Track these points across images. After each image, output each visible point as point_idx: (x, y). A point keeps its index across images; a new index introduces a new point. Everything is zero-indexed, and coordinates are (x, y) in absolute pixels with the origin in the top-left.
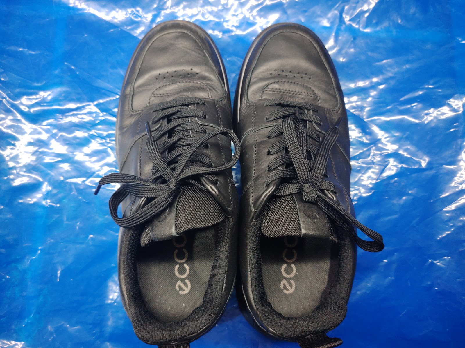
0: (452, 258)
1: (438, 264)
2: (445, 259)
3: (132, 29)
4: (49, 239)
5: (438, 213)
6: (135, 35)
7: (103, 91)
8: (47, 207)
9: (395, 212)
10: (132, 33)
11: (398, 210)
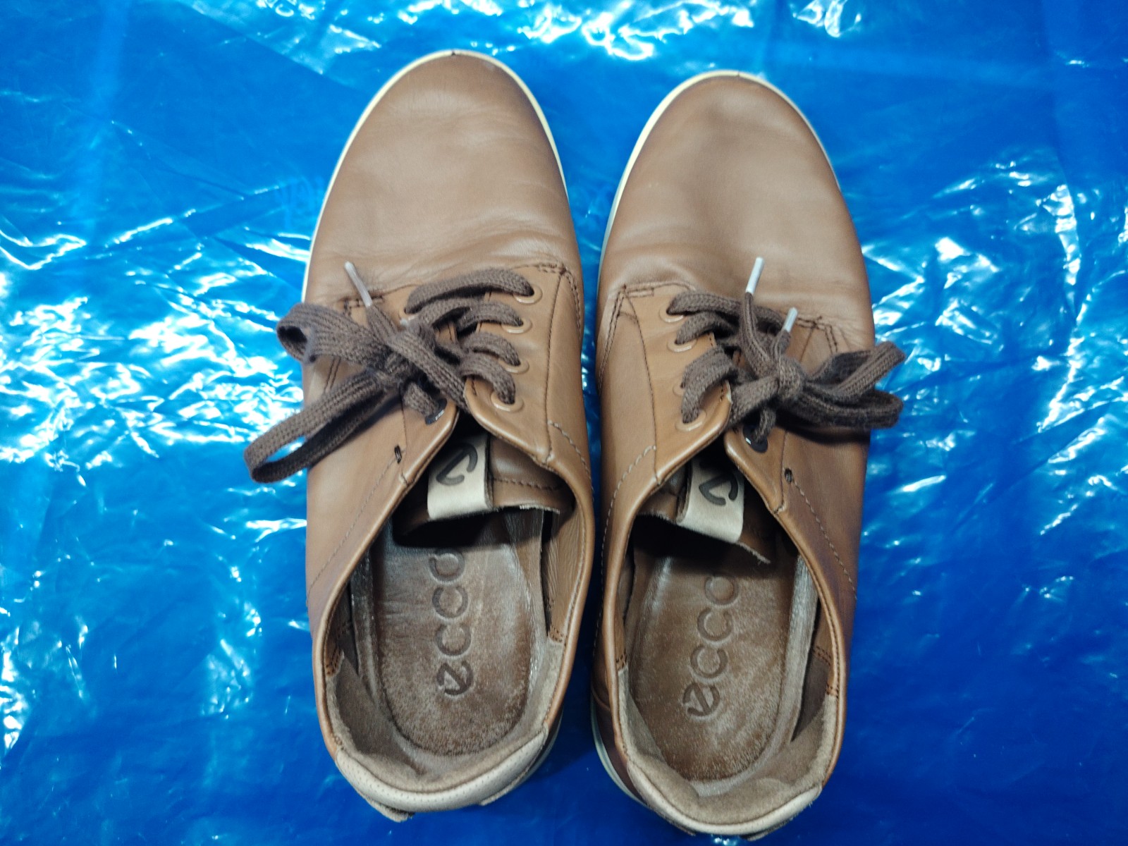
0: (1077, 578)
1: (1048, 596)
2: (1061, 583)
3: (277, 39)
4: (59, 551)
5: (1038, 471)
6: (283, 52)
7: (202, 186)
8: (58, 472)
9: (934, 471)
10: (277, 48)
11: (941, 465)
